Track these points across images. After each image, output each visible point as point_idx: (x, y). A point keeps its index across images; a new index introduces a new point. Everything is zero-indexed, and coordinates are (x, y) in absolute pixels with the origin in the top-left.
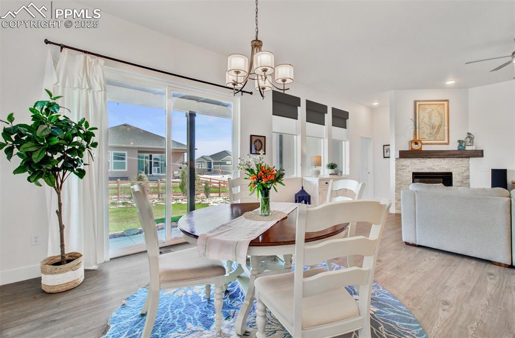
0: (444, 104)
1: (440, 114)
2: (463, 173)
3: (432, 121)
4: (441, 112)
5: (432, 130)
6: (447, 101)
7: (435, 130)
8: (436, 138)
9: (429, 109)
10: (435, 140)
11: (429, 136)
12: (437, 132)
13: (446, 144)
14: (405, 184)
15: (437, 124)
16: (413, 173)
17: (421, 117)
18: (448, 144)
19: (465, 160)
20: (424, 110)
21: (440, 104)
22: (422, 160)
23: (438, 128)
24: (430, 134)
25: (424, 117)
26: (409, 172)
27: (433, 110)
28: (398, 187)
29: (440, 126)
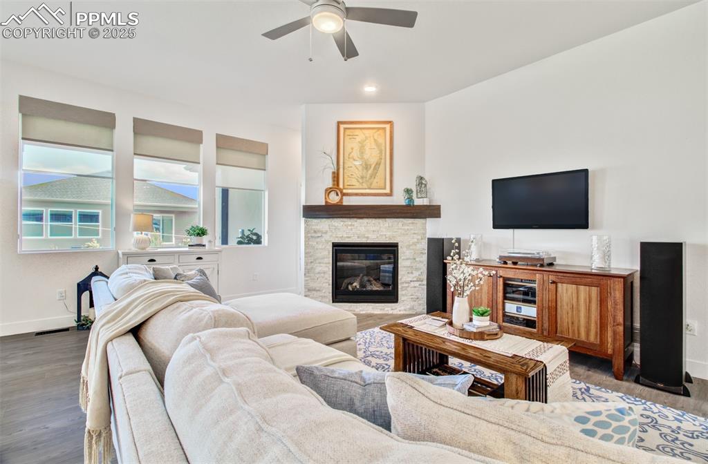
0: (384, 129)
1: (378, 145)
2: (414, 244)
3: (366, 157)
4: (381, 141)
5: (365, 171)
6: (390, 122)
7: (370, 172)
8: (371, 184)
9: (360, 135)
10: (370, 188)
11: (361, 181)
12: (373, 176)
13: (386, 195)
14: (320, 263)
15: (373, 161)
16: (333, 243)
17: (348, 150)
18: (390, 194)
19: (419, 222)
20: (353, 137)
21: (379, 129)
22: (348, 222)
23: (375, 169)
24: (362, 178)
25: (352, 149)
26: (327, 242)
27: (366, 138)
28: (309, 267)
29: (378, 164)
